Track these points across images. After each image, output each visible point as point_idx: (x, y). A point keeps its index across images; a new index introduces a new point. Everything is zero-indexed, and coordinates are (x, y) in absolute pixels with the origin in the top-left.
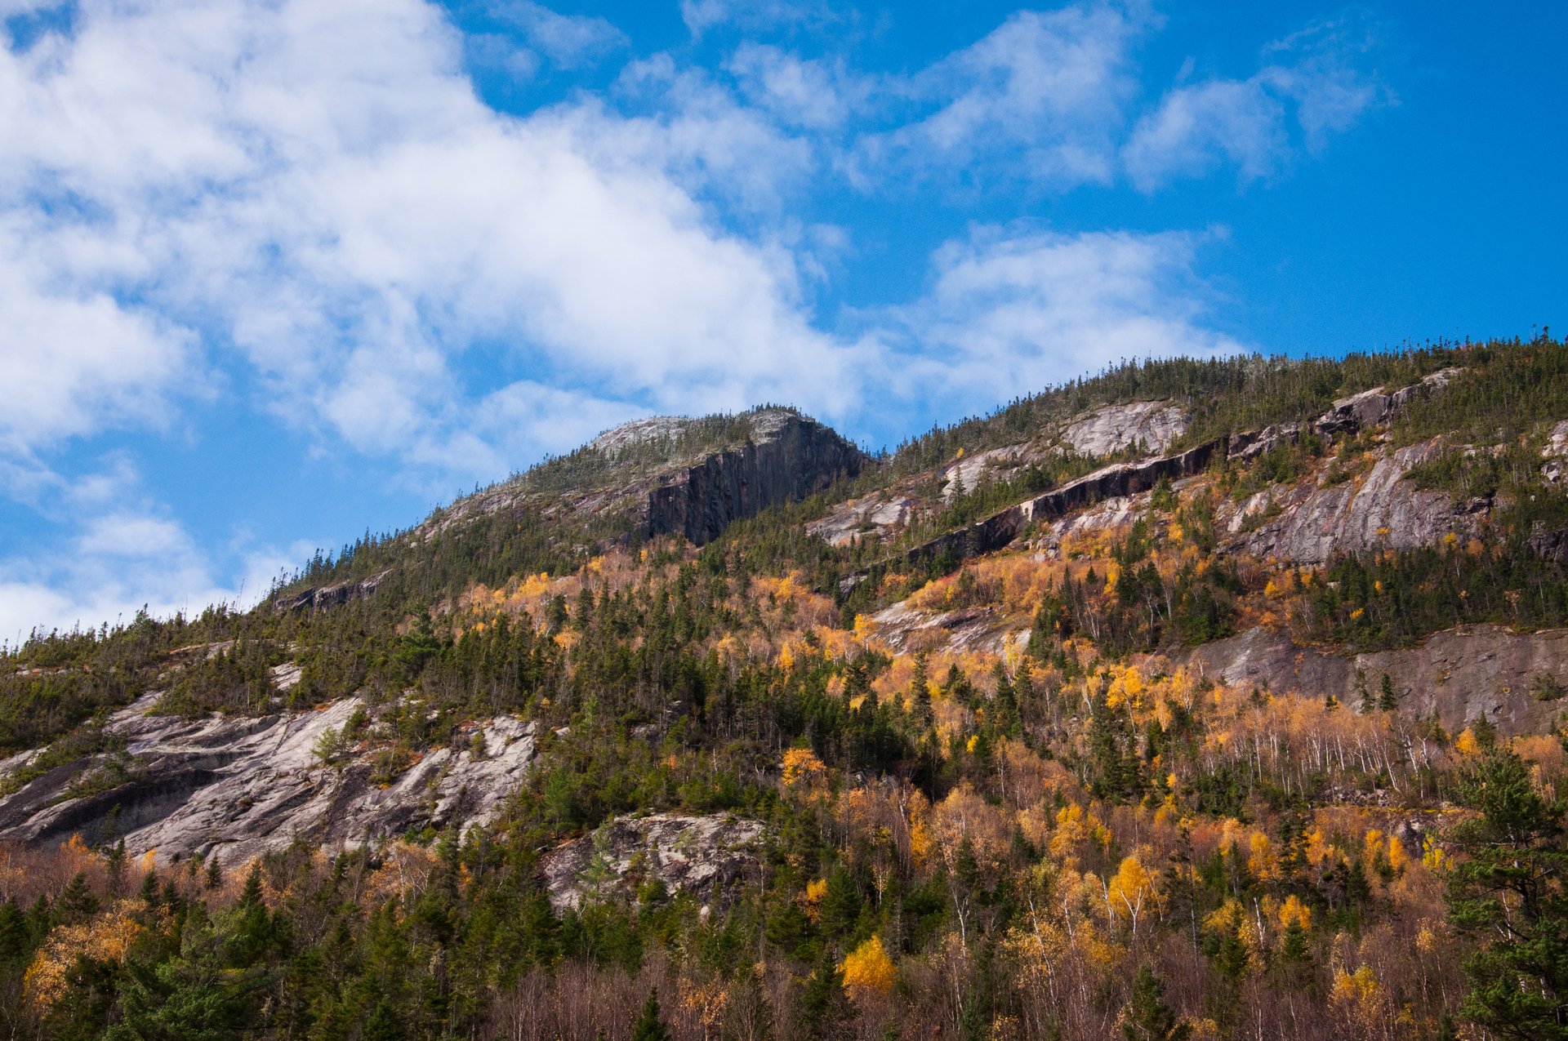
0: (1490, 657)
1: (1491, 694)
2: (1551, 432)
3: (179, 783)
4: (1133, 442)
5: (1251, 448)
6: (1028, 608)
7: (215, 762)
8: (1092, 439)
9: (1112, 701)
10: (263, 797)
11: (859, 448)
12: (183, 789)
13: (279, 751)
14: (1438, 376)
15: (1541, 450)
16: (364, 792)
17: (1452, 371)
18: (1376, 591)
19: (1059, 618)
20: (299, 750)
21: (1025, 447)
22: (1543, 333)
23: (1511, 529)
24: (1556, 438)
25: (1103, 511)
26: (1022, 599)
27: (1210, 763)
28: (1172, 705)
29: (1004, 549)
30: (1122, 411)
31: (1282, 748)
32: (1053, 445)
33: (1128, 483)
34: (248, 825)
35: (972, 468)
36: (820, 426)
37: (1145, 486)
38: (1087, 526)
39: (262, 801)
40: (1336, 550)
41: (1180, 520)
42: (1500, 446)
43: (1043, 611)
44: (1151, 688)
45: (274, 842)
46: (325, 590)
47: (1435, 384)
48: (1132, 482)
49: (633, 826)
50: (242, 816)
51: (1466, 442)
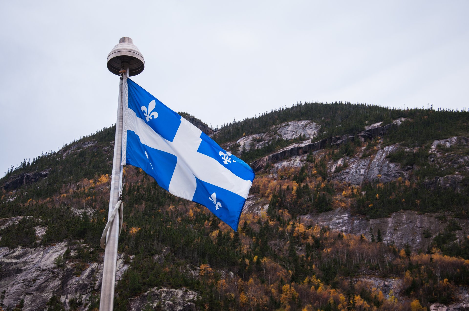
0: (410, 222)
1: (410, 235)
2: (432, 144)
3: (12, 273)
4: (301, 135)
5: (339, 142)
6: (268, 197)
7: (22, 265)
8: (288, 133)
9: (295, 235)
10: (39, 278)
11: (209, 126)
12: (13, 275)
13: (42, 261)
14: (398, 121)
15: (428, 151)
16: (72, 278)
17: (403, 119)
18: (376, 198)
19: (277, 202)
20: (48, 261)
21: (266, 134)
22: (431, 106)
23: (418, 178)
24: (433, 147)
25: (291, 161)
26: (265, 193)
27: (326, 260)
28: (313, 237)
29: (259, 172)
30: (297, 123)
31: (347, 256)
32: (274, 134)
33: (299, 151)
34: (36, 288)
35: (248, 141)
36: (196, 119)
37: (305, 152)
38: (286, 165)
39: (39, 279)
40: (364, 181)
41: (316, 167)
42: (416, 148)
43: (273, 199)
44: (307, 231)
45: (45, 295)
46: (28, 174)
47: (397, 124)
48: (301, 151)
49: (157, 292)
50: (33, 285)
51: (406, 146)
